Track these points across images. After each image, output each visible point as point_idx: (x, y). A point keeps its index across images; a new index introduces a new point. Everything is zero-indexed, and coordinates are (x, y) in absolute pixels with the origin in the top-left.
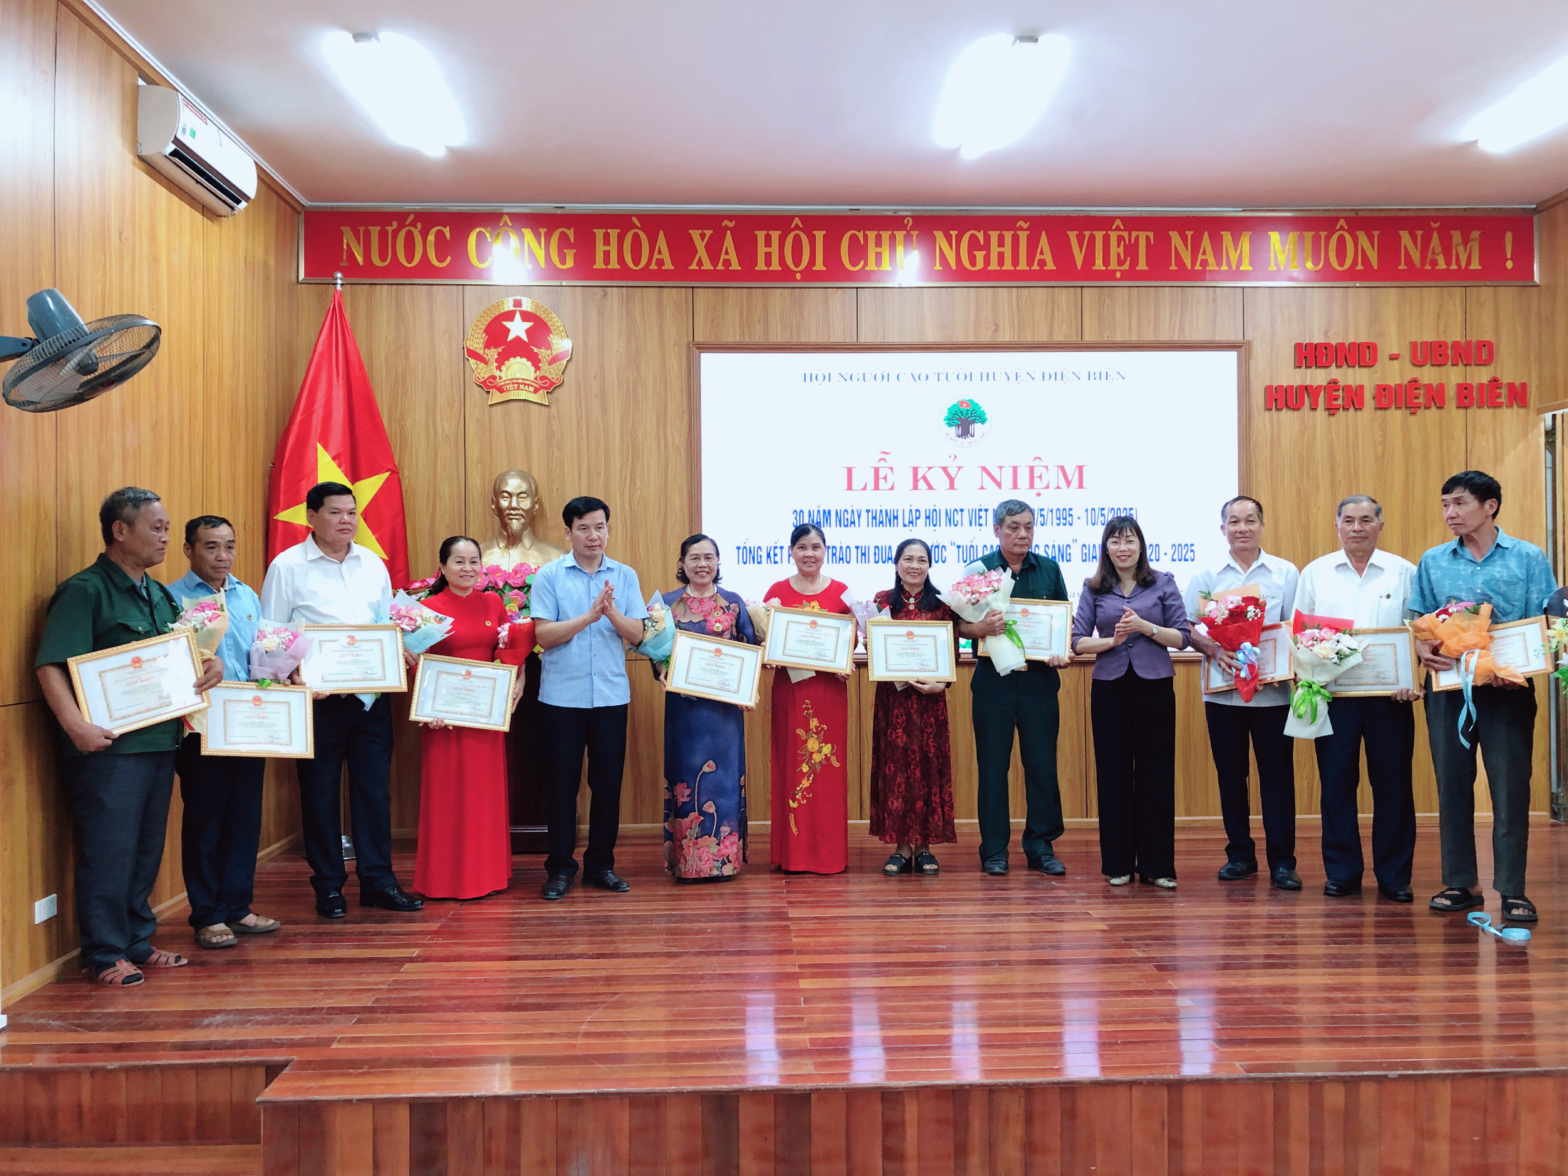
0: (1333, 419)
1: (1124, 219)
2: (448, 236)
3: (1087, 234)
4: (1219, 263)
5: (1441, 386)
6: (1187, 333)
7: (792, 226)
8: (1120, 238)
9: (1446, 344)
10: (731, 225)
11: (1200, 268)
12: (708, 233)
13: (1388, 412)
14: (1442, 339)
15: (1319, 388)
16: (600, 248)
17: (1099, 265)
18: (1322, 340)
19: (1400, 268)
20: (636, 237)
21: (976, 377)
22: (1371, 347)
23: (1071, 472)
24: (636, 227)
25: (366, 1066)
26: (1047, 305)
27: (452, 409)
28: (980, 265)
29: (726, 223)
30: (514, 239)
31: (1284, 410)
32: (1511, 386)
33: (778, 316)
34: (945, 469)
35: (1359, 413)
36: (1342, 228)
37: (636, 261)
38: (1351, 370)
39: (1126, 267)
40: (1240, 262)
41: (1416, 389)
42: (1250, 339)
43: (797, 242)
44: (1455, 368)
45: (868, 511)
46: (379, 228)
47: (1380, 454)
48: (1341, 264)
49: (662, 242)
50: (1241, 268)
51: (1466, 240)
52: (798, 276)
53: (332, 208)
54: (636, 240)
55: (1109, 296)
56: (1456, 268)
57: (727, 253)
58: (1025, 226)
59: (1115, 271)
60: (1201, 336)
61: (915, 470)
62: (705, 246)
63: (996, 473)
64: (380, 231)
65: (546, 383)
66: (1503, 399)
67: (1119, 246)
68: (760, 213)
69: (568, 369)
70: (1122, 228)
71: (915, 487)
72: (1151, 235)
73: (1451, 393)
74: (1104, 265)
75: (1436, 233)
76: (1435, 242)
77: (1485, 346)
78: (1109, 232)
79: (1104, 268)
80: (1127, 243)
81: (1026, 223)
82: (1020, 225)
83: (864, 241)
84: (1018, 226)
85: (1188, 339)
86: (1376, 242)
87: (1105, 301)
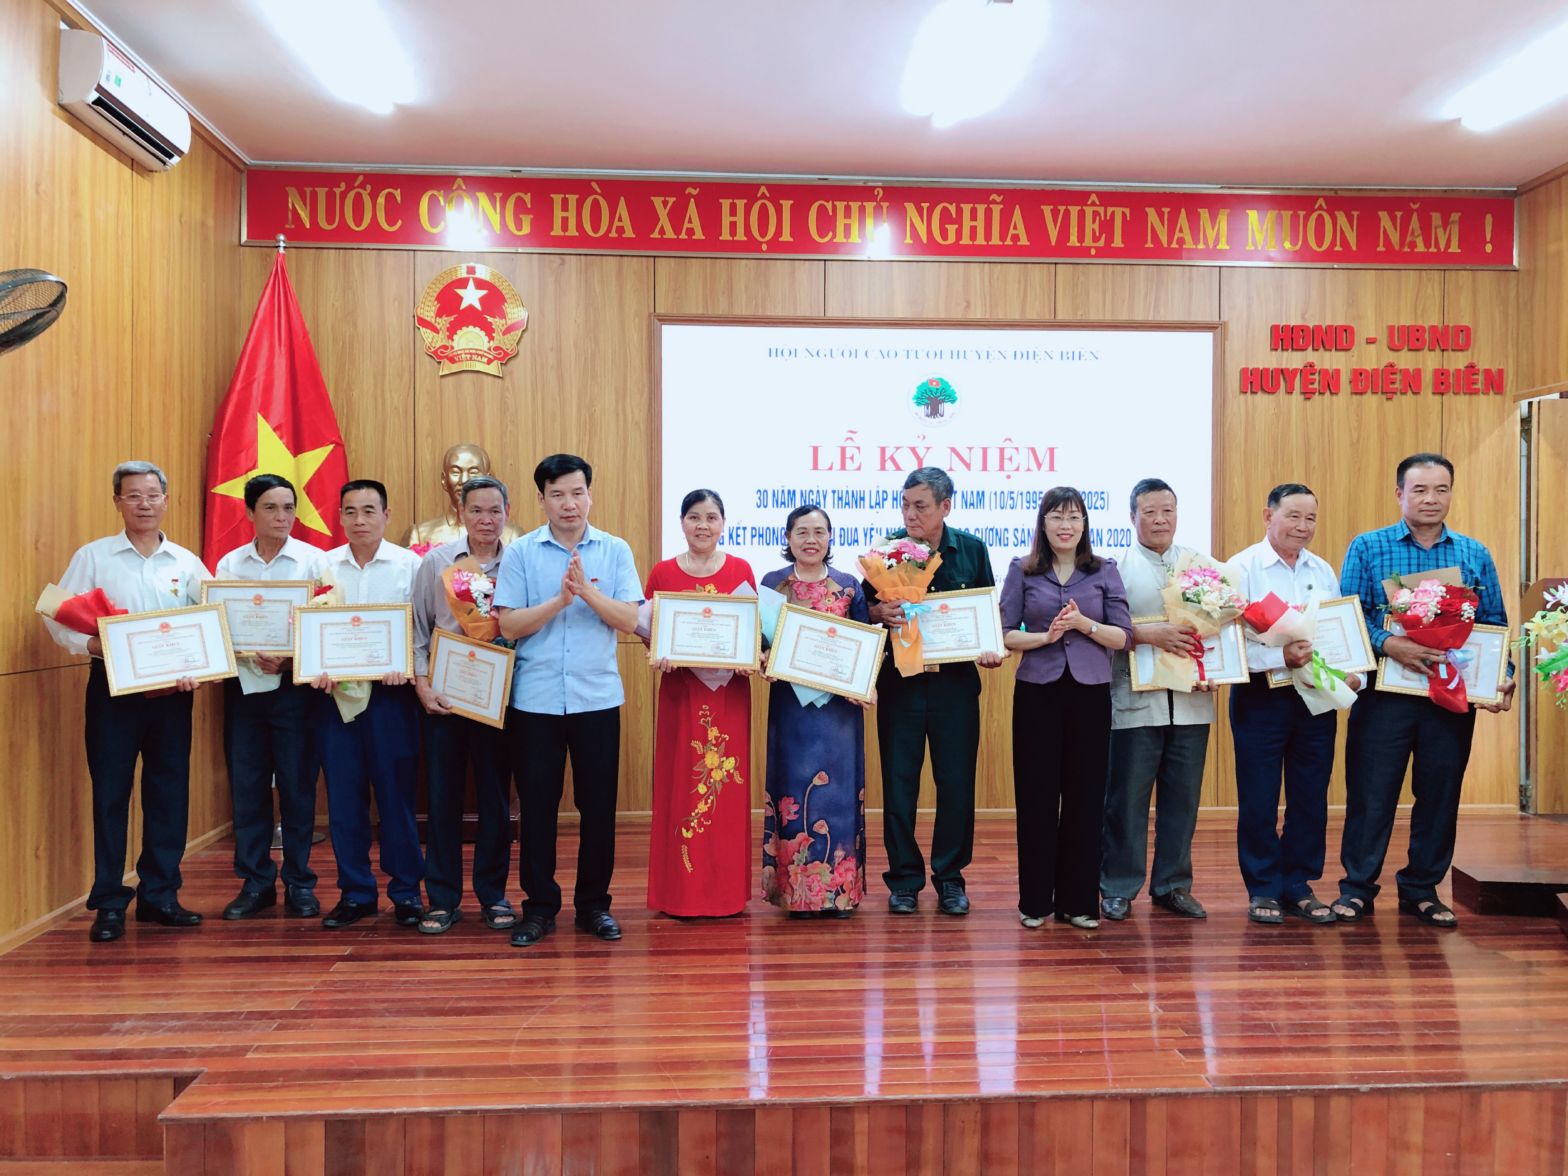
0: (1308, 403)
1: (1099, 194)
2: (399, 199)
3: (1062, 208)
4: (1196, 241)
5: (1418, 372)
6: (1162, 312)
7: (759, 195)
8: (1096, 214)
9: (1423, 328)
10: (695, 192)
11: (1177, 246)
12: (671, 200)
13: (1364, 397)
14: (1420, 323)
15: (1296, 370)
16: (558, 214)
17: (1074, 241)
18: (1299, 323)
19: (1378, 249)
20: (595, 203)
21: (946, 355)
22: (1348, 330)
23: (1043, 454)
24: (596, 193)
25: (281, 1079)
26: (1019, 281)
27: (401, 380)
28: (952, 239)
29: (690, 190)
30: (468, 203)
31: (1259, 393)
32: (1488, 372)
33: (743, 289)
34: (913, 450)
35: (1334, 397)
36: (1321, 208)
37: (596, 228)
38: (1328, 353)
39: (1101, 243)
40: (1217, 241)
41: (1392, 374)
42: (1226, 320)
43: (763, 211)
44: (1432, 353)
45: (834, 492)
46: (327, 189)
47: (1355, 440)
48: (1320, 245)
49: (622, 208)
50: (1218, 247)
51: (1445, 224)
52: (764, 247)
53: (277, 167)
54: (596, 205)
55: (1083, 273)
56: (1436, 250)
57: (690, 222)
58: (999, 199)
59: (1090, 248)
60: (1177, 316)
61: (883, 450)
62: (668, 214)
63: (965, 455)
64: (327, 193)
65: (500, 354)
66: (1480, 386)
67: (1094, 222)
68: (728, 181)
69: (523, 340)
70: (1098, 203)
71: (883, 468)
72: (1127, 211)
73: (1427, 379)
74: (1079, 242)
75: (1415, 214)
76: (1415, 223)
77: (1462, 331)
78: (1084, 208)
79: (1079, 245)
80: (1103, 219)
81: (1000, 196)
82: (993, 199)
83: (833, 212)
84: (991, 199)
85: (1163, 319)
86: (1355, 222)
87: (1079, 279)
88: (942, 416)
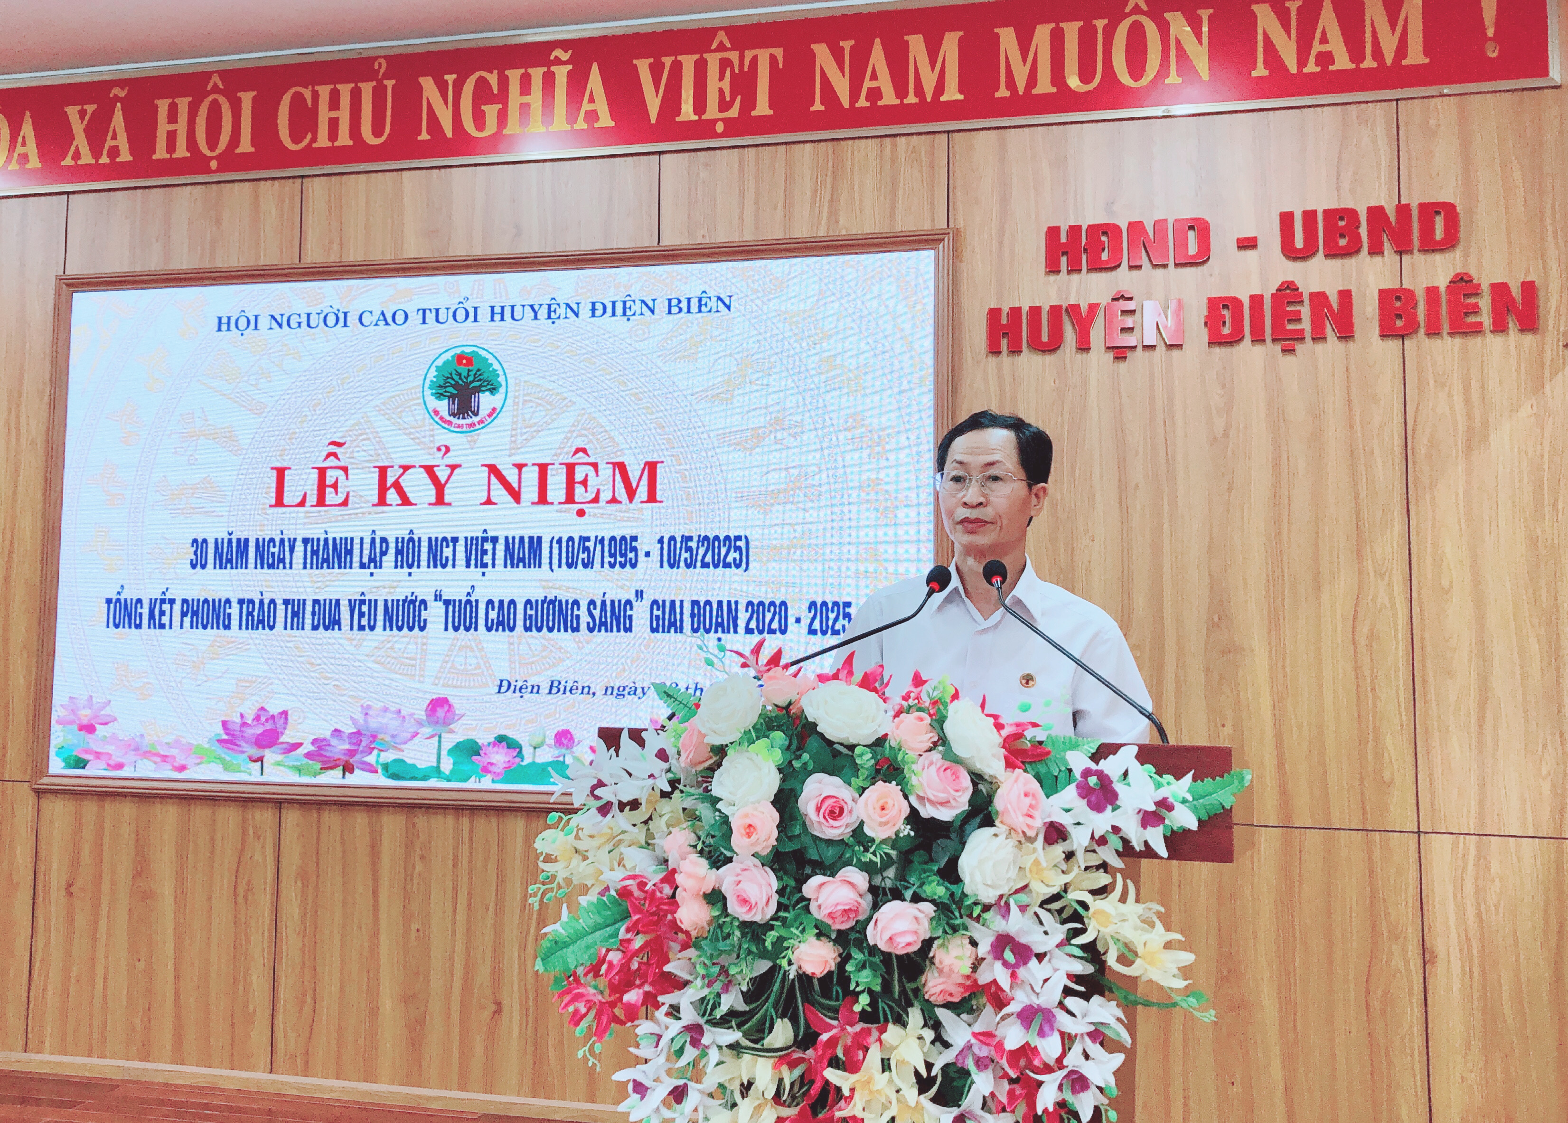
0: (1122, 366)
1: (730, 31)
3: (668, 61)
4: (902, 91)
5: (1347, 296)
6: (843, 220)
7: (209, 88)
8: (725, 64)
9: (1356, 212)
10: (122, 94)
11: (867, 104)
12: (90, 108)
14: (1348, 203)
15: (1093, 308)
17: (687, 111)
19: (1256, 72)
21: (485, 314)
22: (1198, 226)
23: (636, 473)
26: (601, 187)
28: (491, 127)
29: (115, 91)
31: (1028, 352)
32: (1500, 290)
33: (185, 229)
34: (430, 470)
35: (1175, 353)
36: (1137, 10)
38: (1158, 273)
39: (734, 112)
40: (940, 88)
41: (1293, 302)
42: (959, 225)
43: (214, 112)
44: (1378, 259)
45: (306, 541)
47: (1220, 432)
48: (1136, 76)
49: (27, 127)
50: (942, 99)
52: (214, 164)
55: (707, 165)
56: (1376, 64)
57: (114, 137)
58: (565, 57)
59: (715, 121)
60: (869, 226)
61: (383, 471)
62: (85, 129)
63: (511, 476)
66: (1486, 318)
67: (721, 78)
70: (729, 45)
71: (382, 501)
72: (779, 52)
73: (1368, 307)
74: (695, 112)
75: (1327, 3)
76: (1328, 19)
77: (1438, 213)
78: (705, 55)
79: (696, 118)
80: (737, 71)
81: (566, 52)
82: (556, 57)
83: (312, 102)
84: (552, 58)
85: (844, 233)
86: (1205, 29)
87: (702, 175)
88: (476, 414)
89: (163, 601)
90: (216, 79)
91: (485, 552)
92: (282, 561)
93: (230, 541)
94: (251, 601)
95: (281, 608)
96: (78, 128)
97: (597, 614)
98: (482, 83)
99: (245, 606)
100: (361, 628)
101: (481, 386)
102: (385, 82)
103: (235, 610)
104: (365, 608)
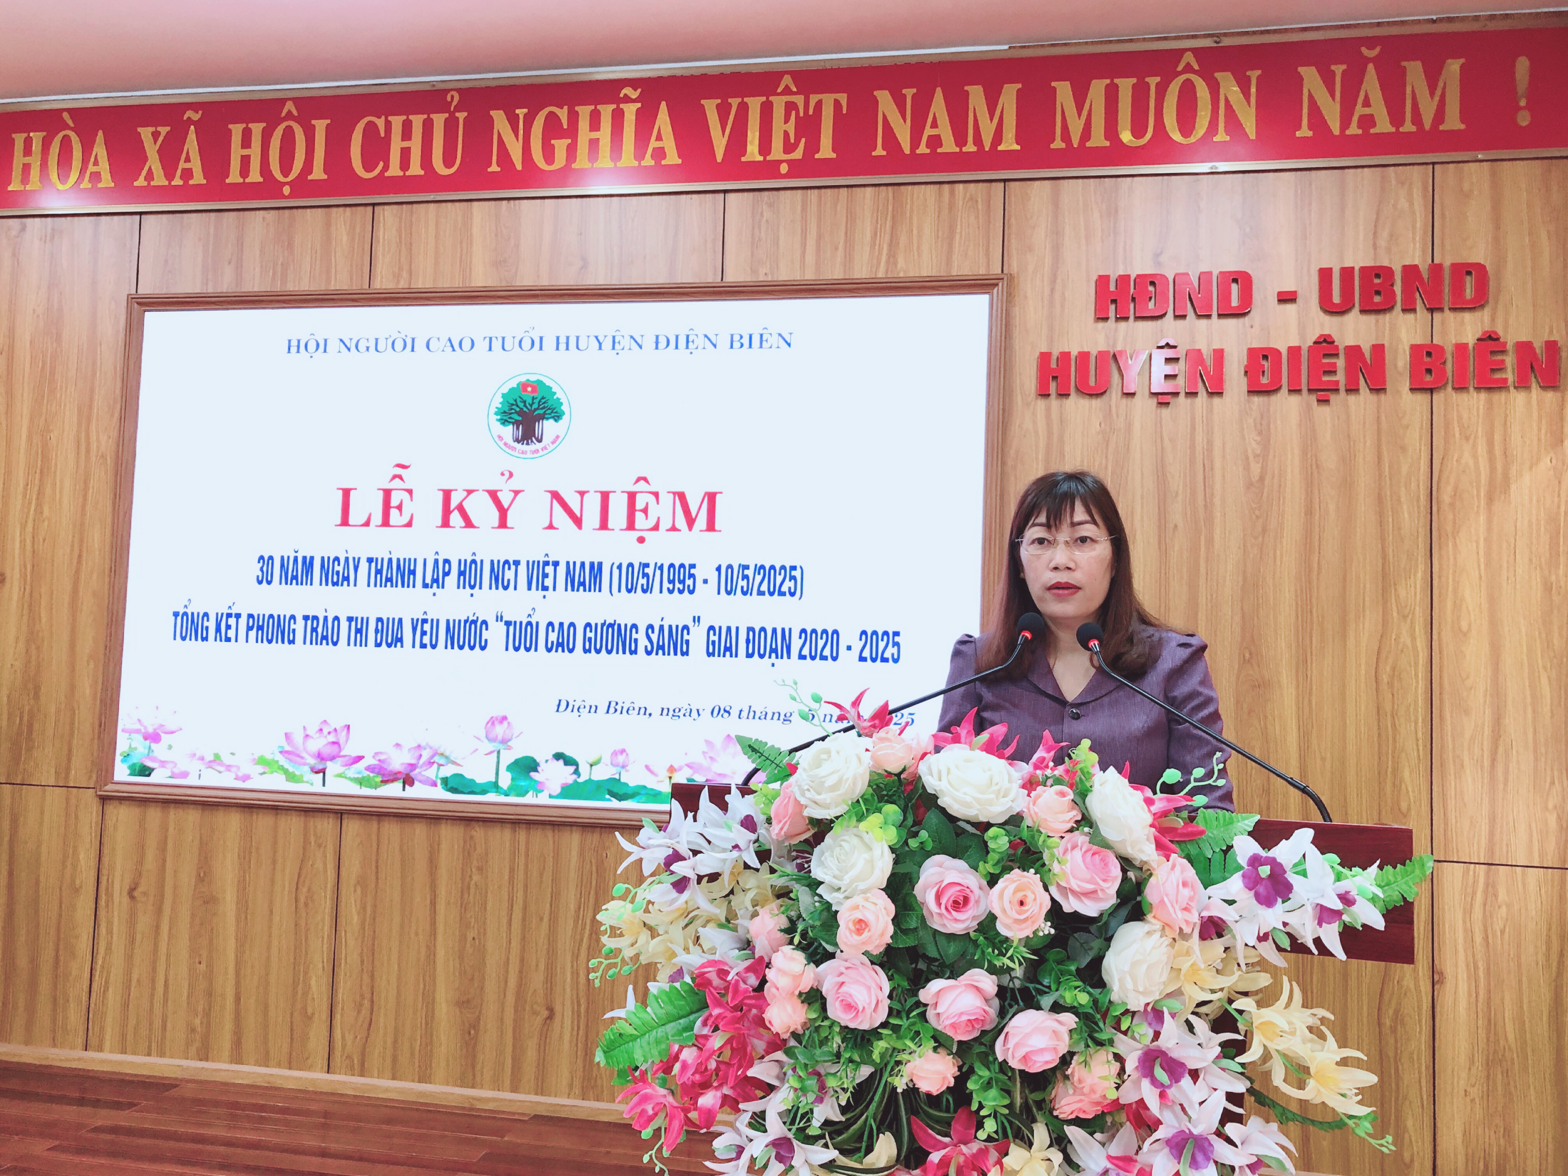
0: (1165, 412)
1: (796, 75)
3: (735, 102)
4: (961, 139)
5: (1380, 350)
6: (901, 262)
7: (283, 114)
8: (790, 107)
9: (1390, 270)
10: (196, 117)
11: (927, 150)
12: (164, 130)
13: (1275, 399)
14: (1384, 261)
16: (19, 160)
17: (753, 152)
18: (1149, 270)
19: (1300, 133)
20: (65, 142)
21: (550, 343)
22: (1241, 279)
23: (696, 503)
24: (67, 127)
26: (667, 223)
28: (560, 161)
29: (189, 114)
31: (1075, 396)
32: (1525, 348)
33: (258, 252)
34: (493, 495)
35: (1216, 400)
36: (1188, 68)
37: (65, 177)
38: (1202, 323)
39: (798, 154)
40: (998, 137)
41: (1329, 355)
42: (1013, 271)
43: (288, 137)
44: (1410, 317)
45: (370, 560)
47: (1256, 477)
48: (1186, 132)
49: (99, 147)
50: (1001, 147)
51: (1432, 78)
52: (286, 190)
54: (66, 144)
55: (771, 205)
56: (1415, 128)
57: (188, 160)
58: (634, 95)
59: (779, 162)
61: (447, 495)
62: (158, 151)
63: (573, 502)
66: (1510, 375)
67: (786, 121)
70: (795, 89)
71: (446, 523)
72: (843, 98)
73: (1399, 362)
74: (760, 153)
75: (1371, 67)
76: (1371, 83)
77: (1469, 273)
78: (771, 98)
79: (761, 158)
80: (802, 114)
81: (635, 90)
82: (625, 95)
83: (386, 132)
84: (622, 95)
85: (901, 275)
86: (1253, 90)
87: (765, 214)
88: (540, 441)
89: (229, 615)
90: (289, 106)
91: (546, 576)
92: (347, 579)
93: (296, 559)
94: (315, 618)
95: (344, 625)
96: (152, 150)
97: (654, 637)
98: (552, 119)
99: (309, 622)
100: (423, 646)
101: (545, 413)
102: (457, 114)
103: (299, 626)
104: (427, 627)
